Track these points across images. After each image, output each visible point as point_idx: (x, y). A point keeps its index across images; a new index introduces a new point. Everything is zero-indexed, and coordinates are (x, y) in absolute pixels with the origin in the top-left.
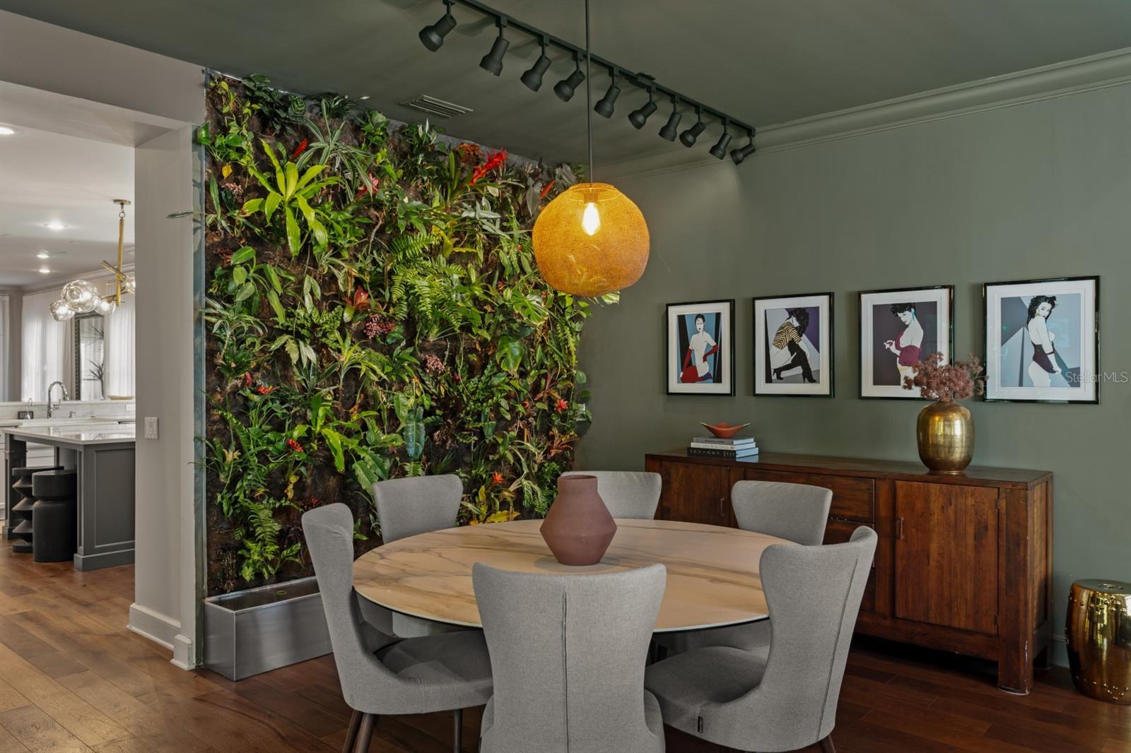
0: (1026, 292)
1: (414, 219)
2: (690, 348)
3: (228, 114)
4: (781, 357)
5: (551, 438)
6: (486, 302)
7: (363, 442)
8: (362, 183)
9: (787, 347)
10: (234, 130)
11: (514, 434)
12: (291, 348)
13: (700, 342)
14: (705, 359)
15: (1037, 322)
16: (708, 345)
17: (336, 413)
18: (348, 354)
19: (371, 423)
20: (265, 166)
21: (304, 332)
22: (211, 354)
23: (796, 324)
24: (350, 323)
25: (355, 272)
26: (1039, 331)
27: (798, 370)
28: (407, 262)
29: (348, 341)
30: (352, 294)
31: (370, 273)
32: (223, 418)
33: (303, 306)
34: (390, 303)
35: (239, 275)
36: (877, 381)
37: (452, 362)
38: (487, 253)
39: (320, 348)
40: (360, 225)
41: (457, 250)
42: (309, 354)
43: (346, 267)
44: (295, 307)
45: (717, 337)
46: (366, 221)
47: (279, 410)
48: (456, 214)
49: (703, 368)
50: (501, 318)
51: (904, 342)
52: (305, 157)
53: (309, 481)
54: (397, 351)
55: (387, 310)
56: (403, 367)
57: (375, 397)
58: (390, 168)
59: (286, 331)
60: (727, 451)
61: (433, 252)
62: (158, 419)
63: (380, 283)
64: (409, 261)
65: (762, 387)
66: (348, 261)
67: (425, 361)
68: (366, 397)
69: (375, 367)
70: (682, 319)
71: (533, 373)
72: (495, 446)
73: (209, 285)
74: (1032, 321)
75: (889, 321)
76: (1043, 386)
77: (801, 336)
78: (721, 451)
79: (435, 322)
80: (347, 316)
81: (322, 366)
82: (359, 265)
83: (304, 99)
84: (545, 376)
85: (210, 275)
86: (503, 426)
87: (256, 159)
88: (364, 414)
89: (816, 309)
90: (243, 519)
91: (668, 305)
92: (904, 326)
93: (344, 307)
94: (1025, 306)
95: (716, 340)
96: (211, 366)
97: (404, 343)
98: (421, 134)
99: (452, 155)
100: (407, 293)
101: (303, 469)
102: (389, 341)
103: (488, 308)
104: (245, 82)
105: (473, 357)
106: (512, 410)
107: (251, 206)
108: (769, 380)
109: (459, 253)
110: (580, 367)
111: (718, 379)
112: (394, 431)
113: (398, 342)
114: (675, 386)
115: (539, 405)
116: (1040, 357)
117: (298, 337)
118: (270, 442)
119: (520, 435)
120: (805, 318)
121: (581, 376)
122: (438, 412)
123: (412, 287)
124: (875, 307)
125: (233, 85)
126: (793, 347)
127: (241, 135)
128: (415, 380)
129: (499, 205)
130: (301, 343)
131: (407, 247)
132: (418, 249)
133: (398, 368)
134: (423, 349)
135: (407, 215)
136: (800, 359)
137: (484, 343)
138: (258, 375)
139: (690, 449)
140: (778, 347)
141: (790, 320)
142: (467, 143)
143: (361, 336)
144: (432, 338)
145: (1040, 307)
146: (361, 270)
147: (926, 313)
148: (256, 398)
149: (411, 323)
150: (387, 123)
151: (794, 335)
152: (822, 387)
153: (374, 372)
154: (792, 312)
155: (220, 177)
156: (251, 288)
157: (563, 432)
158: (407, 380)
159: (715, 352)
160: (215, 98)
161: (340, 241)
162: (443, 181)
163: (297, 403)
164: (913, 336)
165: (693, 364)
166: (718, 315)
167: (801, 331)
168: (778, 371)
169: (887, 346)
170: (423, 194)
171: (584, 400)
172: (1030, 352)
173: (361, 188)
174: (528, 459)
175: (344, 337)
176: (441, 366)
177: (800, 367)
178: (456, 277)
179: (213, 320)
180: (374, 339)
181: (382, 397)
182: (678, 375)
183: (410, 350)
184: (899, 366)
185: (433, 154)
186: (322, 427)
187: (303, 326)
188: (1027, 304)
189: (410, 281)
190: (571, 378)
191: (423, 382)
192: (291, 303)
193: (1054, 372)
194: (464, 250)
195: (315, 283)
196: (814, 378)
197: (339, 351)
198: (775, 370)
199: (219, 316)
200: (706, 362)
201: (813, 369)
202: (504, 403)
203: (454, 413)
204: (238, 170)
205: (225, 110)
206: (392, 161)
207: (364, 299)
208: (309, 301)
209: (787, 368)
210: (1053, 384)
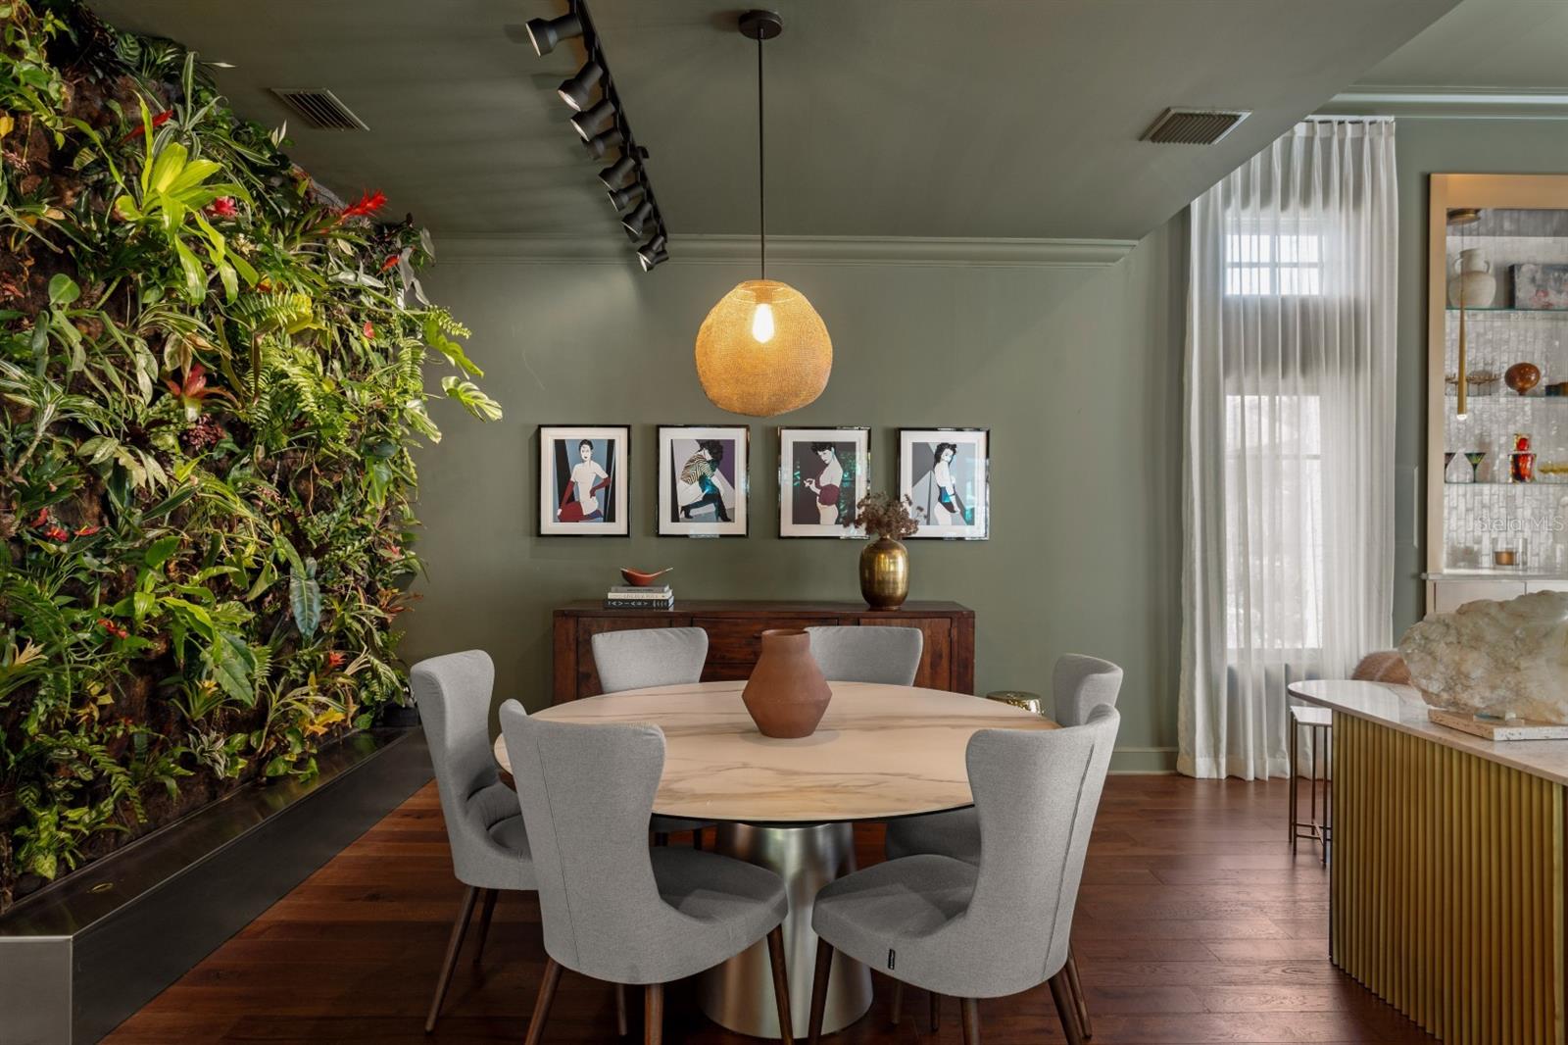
0: (933, 439)
2: (572, 479)
3: (12, 22)
4: (691, 492)
6: (343, 404)
9: (697, 483)
10: (33, 55)
12: (129, 461)
13: (586, 473)
14: (592, 493)
15: (942, 467)
16: (597, 477)
23: (709, 457)
26: (943, 475)
27: (711, 508)
30: (188, 376)
33: (138, 389)
36: (797, 520)
41: (310, 325)
42: (156, 471)
43: (192, 328)
45: (609, 467)
49: (590, 504)
51: (824, 481)
54: (236, 470)
60: (657, 600)
65: (667, 526)
70: (560, 446)
72: (329, 612)
74: (937, 465)
75: (809, 459)
76: (945, 524)
77: (714, 471)
78: (650, 601)
80: (193, 413)
88: (213, 571)
89: (731, 443)
91: (541, 427)
92: (824, 465)
94: (931, 450)
95: (608, 471)
97: (246, 459)
98: (275, 141)
100: (273, 382)
102: (215, 454)
103: (346, 410)
108: (675, 518)
114: (552, 526)
116: (944, 498)
124: (795, 444)
126: (703, 481)
127: (44, 69)
130: (141, 454)
136: (713, 497)
137: (322, 463)
139: (607, 600)
140: (686, 482)
141: (702, 453)
143: (183, 446)
145: (944, 453)
147: (845, 451)
148: (54, 547)
151: (707, 469)
154: (704, 444)
159: (607, 487)
164: (833, 475)
165: (577, 500)
166: (611, 443)
167: (714, 465)
168: (687, 509)
169: (807, 484)
172: (936, 494)
176: (274, 497)
177: (712, 505)
179: (28, 401)
181: (222, 543)
182: (555, 512)
184: (819, 505)
188: (934, 449)
193: (954, 512)
194: (316, 326)
195: (148, 351)
196: (728, 516)
198: (683, 508)
199: (32, 396)
200: (594, 498)
201: (727, 506)
205: (4, 14)
207: (201, 385)
208: (144, 380)
209: (696, 505)
210: (954, 523)
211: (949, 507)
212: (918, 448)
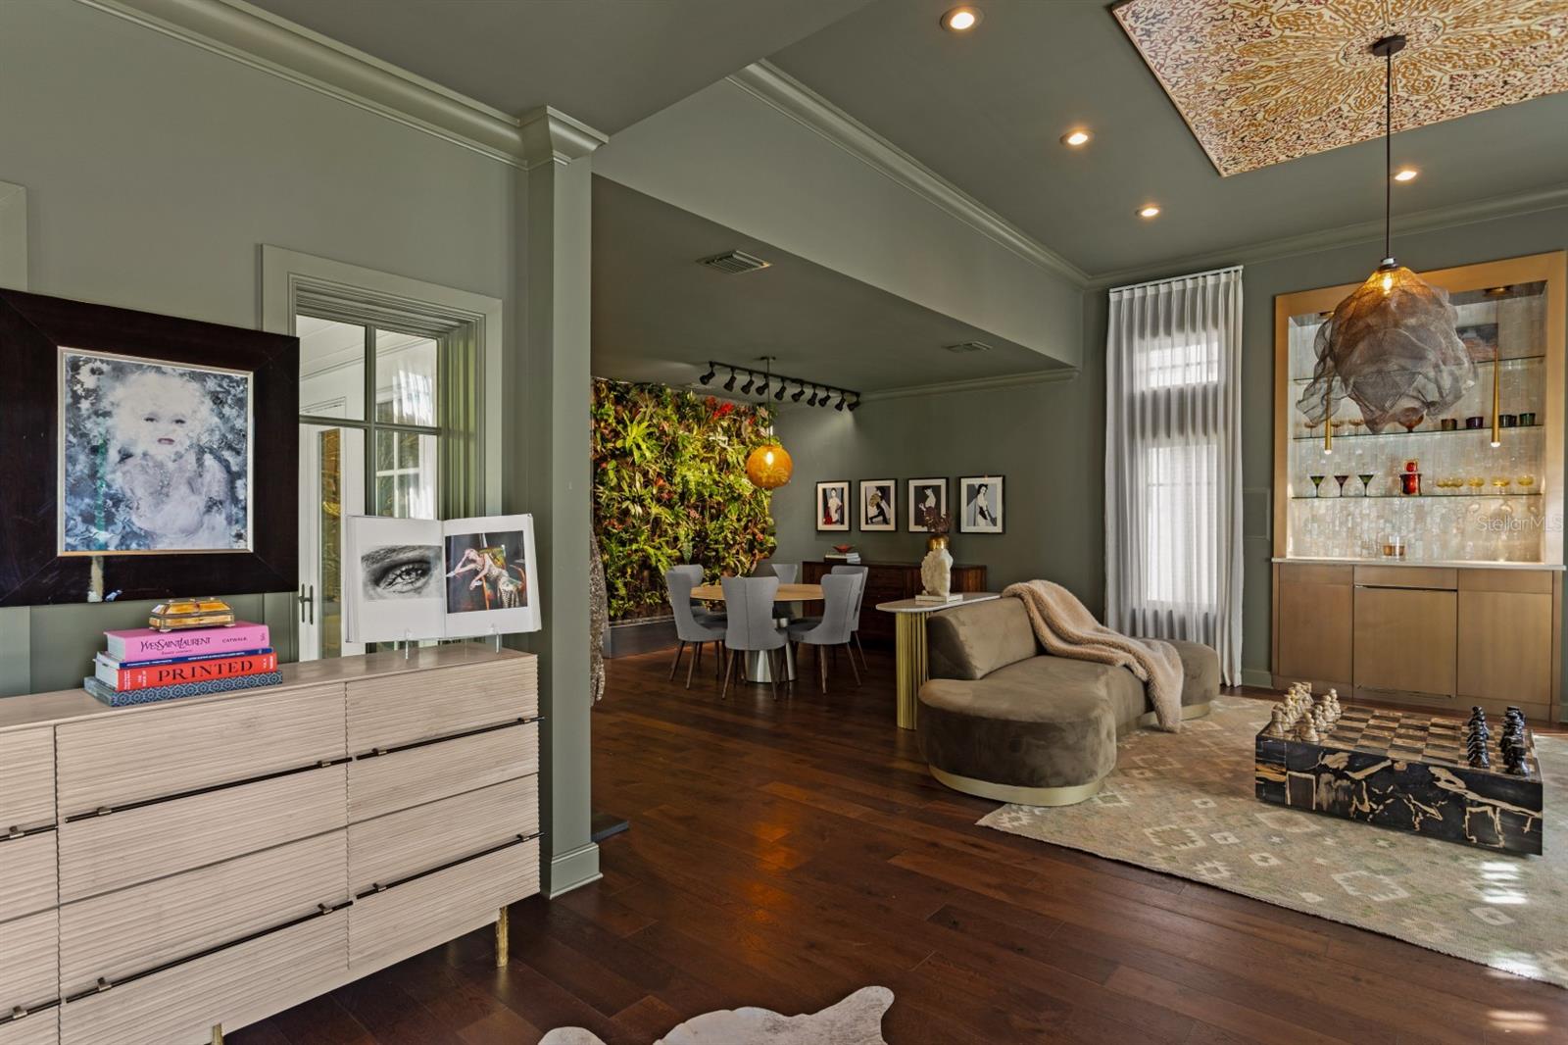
0: (976, 482)
1: (685, 442)
2: (829, 505)
3: (604, 398)
4: (873, 511)
5: (754, 555)
6: (719, 482)
7: (662, 553)
8: (661, 425)
9: (875, 506)
10: (606, 405)
11: (734, 551)
12: (631, 507)
13: (834, 503)
14: (836, 512)
15: (981, 497)
16: (838, 504)
17: (649, 539)
18: (655, 510)
19: (664, 544)
20: (620, 421)
21: (636, 499)
22: (595, 510)
23: (880, 494)
24: (654, 495)
25: (658, 470)
26: (981, 500)
27: (881, 518)
29: (654, 503)
30: (656, 480)
31: (665, 469)
32: (601, 541)
33: (635, 487)
34: (674, 484)
35: (611, 474)
36: (916, 524)
37: (702, 513)
38: (720, 454)
39: (643, 506)
40: (660, 445)
41: (706, 455)
42: (639, 510)
43: (654, 467)
44: (632, 487)
45: (842, 501)
46: (663, 443)
47: (625, 536)
48: (704, 437)
49: (835, 517)
50: (728, 491)
51: (928, 504)
52: (638, 418)
53: (636, 572)
54: (676, 508)
55: (672, 488)
56: (679, 516)
57: (666, 531)
58: (674, 417)
59: (627, 499)
60: (843, 559)
61: (694, 457)
63: (669, 474)
64: (682, 462)
65: (864, 527)
66: (654, 464)
67: (690, 513)
68: (662, 531)
69: (667, 516)
70: (824, 490)
71: (744, 519)
72: (724, 558)
73: (595, 478)
74: (979, 495)
76: (983, 526)
77: (882, 501)
78: (840, 559)
79: (695, 493)
80: (655, 491)
81: (643, 516)
82: (659, 465)
83: (635, 386)
84: (750, 521)
85: (595, 473)
86: (728, 547)
87: (615, 418)
88: (662, 539)
89: (889, 487)
91: (818, 483)
92: (927, 497)
93: (652, 486)
96: (596, 515)
97: (679, 504)
98: (687, 398)
99: (703, 407)
100: (682, 479)
101: (635, 565)
102: (672, 503)
103: (721, 485)
104: (610, 382)
105: (713, 511)
106: (734, 539)
107: (619, 444)
108: (867, 523)
109: (707, 457)
110: (770, 516)
111: (842, 523)
112: (675, 549)
113: (676, 504)
114: (821, 527)
115: (748, 537)
116: (982, 512)
117: (633, 501)
118: (620, 551)
119: (738, 553)
120: (884, 491)
121: (770, 520)
122: (696, 539)
123: (685, 476)
126: (879, 506)
127: (609, 407)
128: (685, 523)
129: (727, 431)
130: (635, 505)
131: (682, 456)
132: (687, 457)
133: (677, 516)
134: (688, 507)
135: (682, 439)
136: (882, 512)
137: (719, 503)
138: (615, 520)
139: (825, 559)
140: (871, 506)
141: (877, 492)
142: (710, 397)
143: (659, 501)
144: (692, 501)
145: (982, 489)
146: (660, 468)
147: (936, 490)
148: (615, 531)
150: (672, 394)
151: (879, 500)
152: (891, 527)
153: (666, 518)
154: (878, 488)
155: (599, 427)
156: (615, 479)
157: (761, 551)
158: (681, 523)
159: (841, 509)
160: (597, 391)
161: (652, 455)
162: (699, 420)
163: (632, 533)
164: (931, 502)
165: (831, 515)
166: (843, 489)
167: (882, 498)
168: (872, 518)
169: (920, 506)
170: (688, 426)
171: (773, 534)
172: (978, 510)
173: (661, 428)
174: (741, 565)
175: (653, 501)
176: (697, 516)
177: (881, 516)
178: (705, 469)
179: (600, 494)
180: (666, 502)
181: (670, 531)
182: (823, 520)
183: (682, 507)
185: (694, 407)
186: (643, 545)
187: (635, 496)
188: (977, 487)
189: (684, 473)
190: (765, 522)
191: (689, 524)
192: (630, 486)
193: (987, 519)
194: (709, 456)
195: (640, 475)
196: (888, 522)
197: (650, 508)
198: (870, 518)
199: (602, 492)
200: (837, 514)
201: (887, 517)
202: (729, 535)
204: (608, 425)
205: (602, 396)
206: (674, 412)
207: (661, 482)
208: (638, 484)
209: (875, 517)
210: (987, 525)
211: (985, 517)
212: (970, 487)
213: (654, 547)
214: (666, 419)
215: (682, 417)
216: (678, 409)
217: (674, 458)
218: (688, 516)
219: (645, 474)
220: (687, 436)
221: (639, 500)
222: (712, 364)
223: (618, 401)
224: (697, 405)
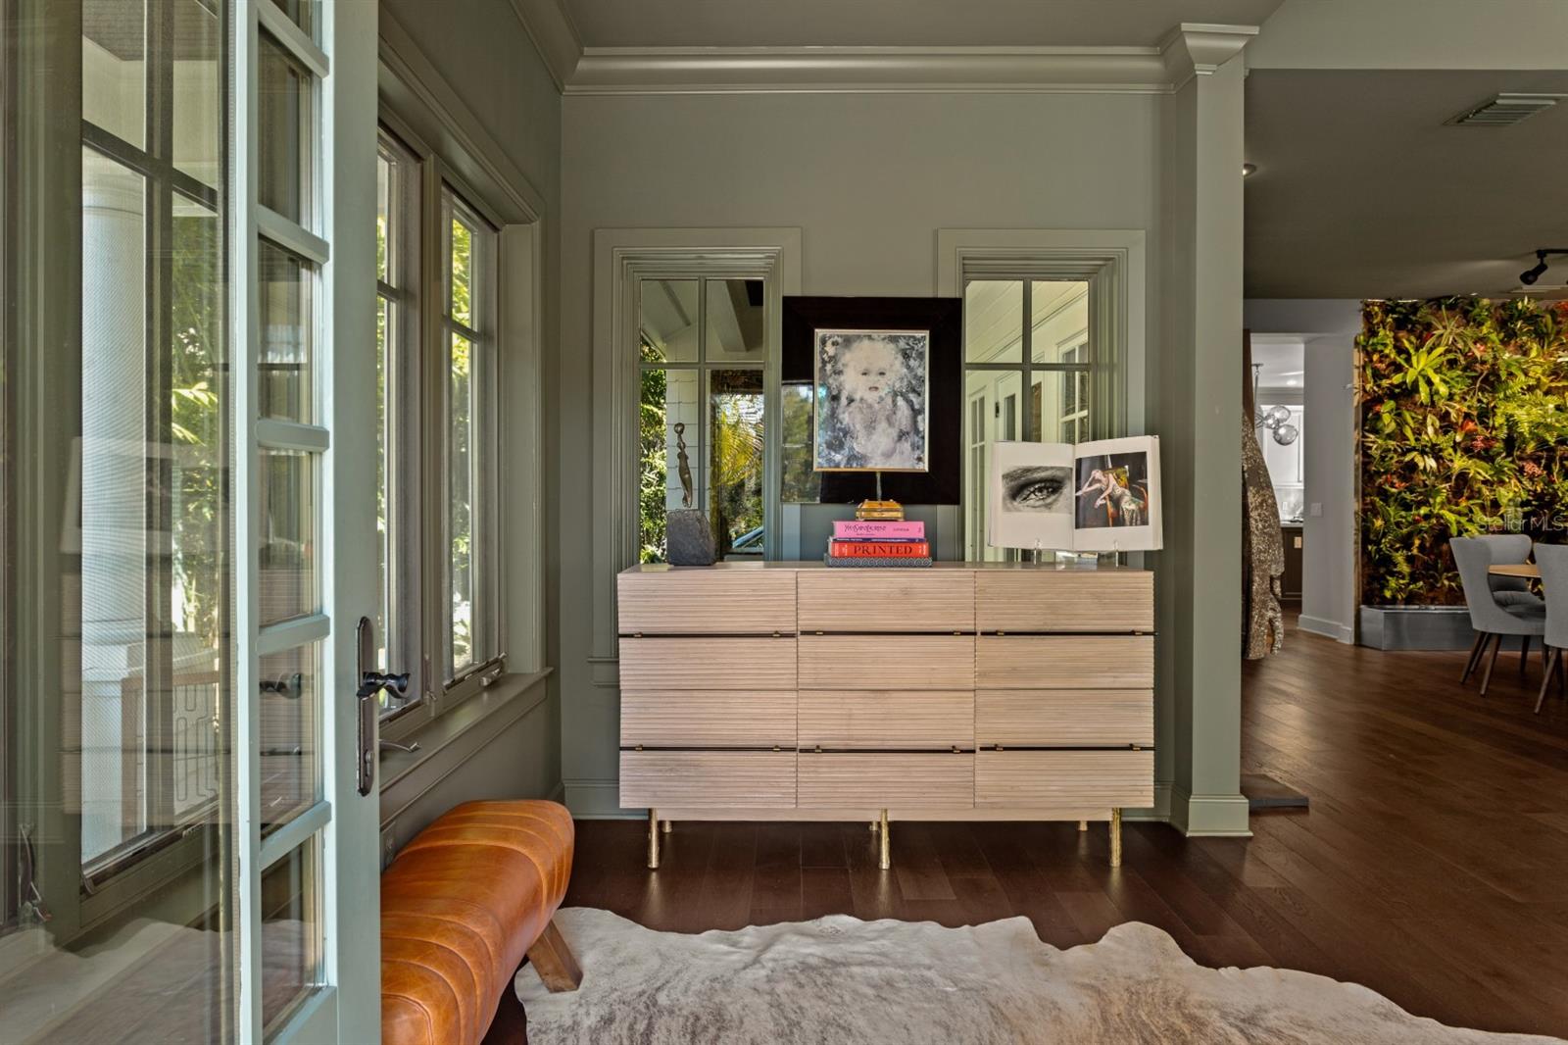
1: (1513, 370)
3: (1378, 324)
7: (1470, 520)
8: (1470, 349)
10: (1382, 332)
12: (1419, 460)
17: (1449, 501)
18: (1459, 463)
19: (1476, 509)
20: (1400, 350)
21: (1427, 449)
22: (1365, 464)
24: (1460, 443)
25: (1465, 409)
28: (1507, 398)
29: (1459, 454)
30: (1462, 423)
31: (1477, 408)
32: (1373, 503)
33: (1426, 433)
34: (1494, 428)
35: (1387, 418)
37: (1548, 468)
39: (1438, 458)
40: (1468, 377)
41: (1553, 385)
42: (1431, 463)
43: (1458, 406)
44: (1420, 434)
46: (1473, 374)
47: (1408, 496)
48: (1552, 359)
52: (1429, 343)
53: (1428, 545)
54: (1498, 460)
55: (1491, 433)
56: (1503, 471)
57: (1479, 491)
58: (1494, 337)
59: (1414, 449)
61: (1531, 389)
62: (1322, 506)
63: (1485, 415)
64: (1507, 397)
66: (1459, 402)
67: (1523, 467)
68: (1472, 491)
69: (1481, 471)
73: (1364, 425)
79: (1532, 439)
80: (1459, 438)
81: (1439, 471)
82: (1467, 403)
83: (1427, 303)
85: (1365, 420)
87: (1395, 347)
88: (1471, 502)
90: (1387, 562)
93: (1456, 432)
96: (1365, 471)
97: (1504, 455)
98: (1520, 307)
99: (1548, 317)
100: (1507, 420)
101: (1425, 535)
102: (1491, 453)
104: (1388, 303)
107: (1397, 379)
109: (1557, 387)
112: (1495, 515)
113: (1499, 454)
117: (1423, 453)
118: (1402, 517)
122: (1534, 503)
123: (1512, 416)
125: (1381, 306)
127: (1385, 335)
128: (1513, 481)
130: (1426, 457)
131: (1507, 388)
132: (1517, 389)
133: (1499, 471)
134: (1521, 459)
135: (1509, 365)
138: (1394, 476)
142: (1563, 302)
143: (1468, 451)
144: (1529, 451)
146: (1469, 407)
148: (1394, 490)
149: (1510, 443)
150: (1491, 305)
153: (1479, 473)
155: (1371, 361)
156: (1393, 425)
158: (1507, 480)
160: (1368, 316)
161: (1454, 390)
162: (1541, 337)
163: (1421, 494)
170: (1521, 347)
173: (1470, 354)
175: (1455, 451)
176: (1538, 471)
178: (1551, 406)
179: (1371, 445)
180: (1479, 452)
181: (1485, 491)
183: (1510, 459)
185: (1531, 319)
186: (1439, 509)
187: (1426, 446)
189: (1510, 412)
191: (1520, 482)
192: (1418, 433)
194: (1560, 385)
195: (1435, 418)
197: (1452, 461)
199: (1373, 442)
203: (1550, 505)
204: (1383, 357)
205: (1375, 322)
206: (1495, 330)
207: (1471, 426)
208: (1430, 430)
213: (1459, 514)
214: (1483, 340)
215: (1509, 337)
216: (1504, 324)
217: (1494, 390)
218: (1521, 470)
219: (1444, 417)
220: (1517, 361)
221: (1435, 452)
222: (1541, 254)
223: (1400, 325)
224: (1538, 316)
